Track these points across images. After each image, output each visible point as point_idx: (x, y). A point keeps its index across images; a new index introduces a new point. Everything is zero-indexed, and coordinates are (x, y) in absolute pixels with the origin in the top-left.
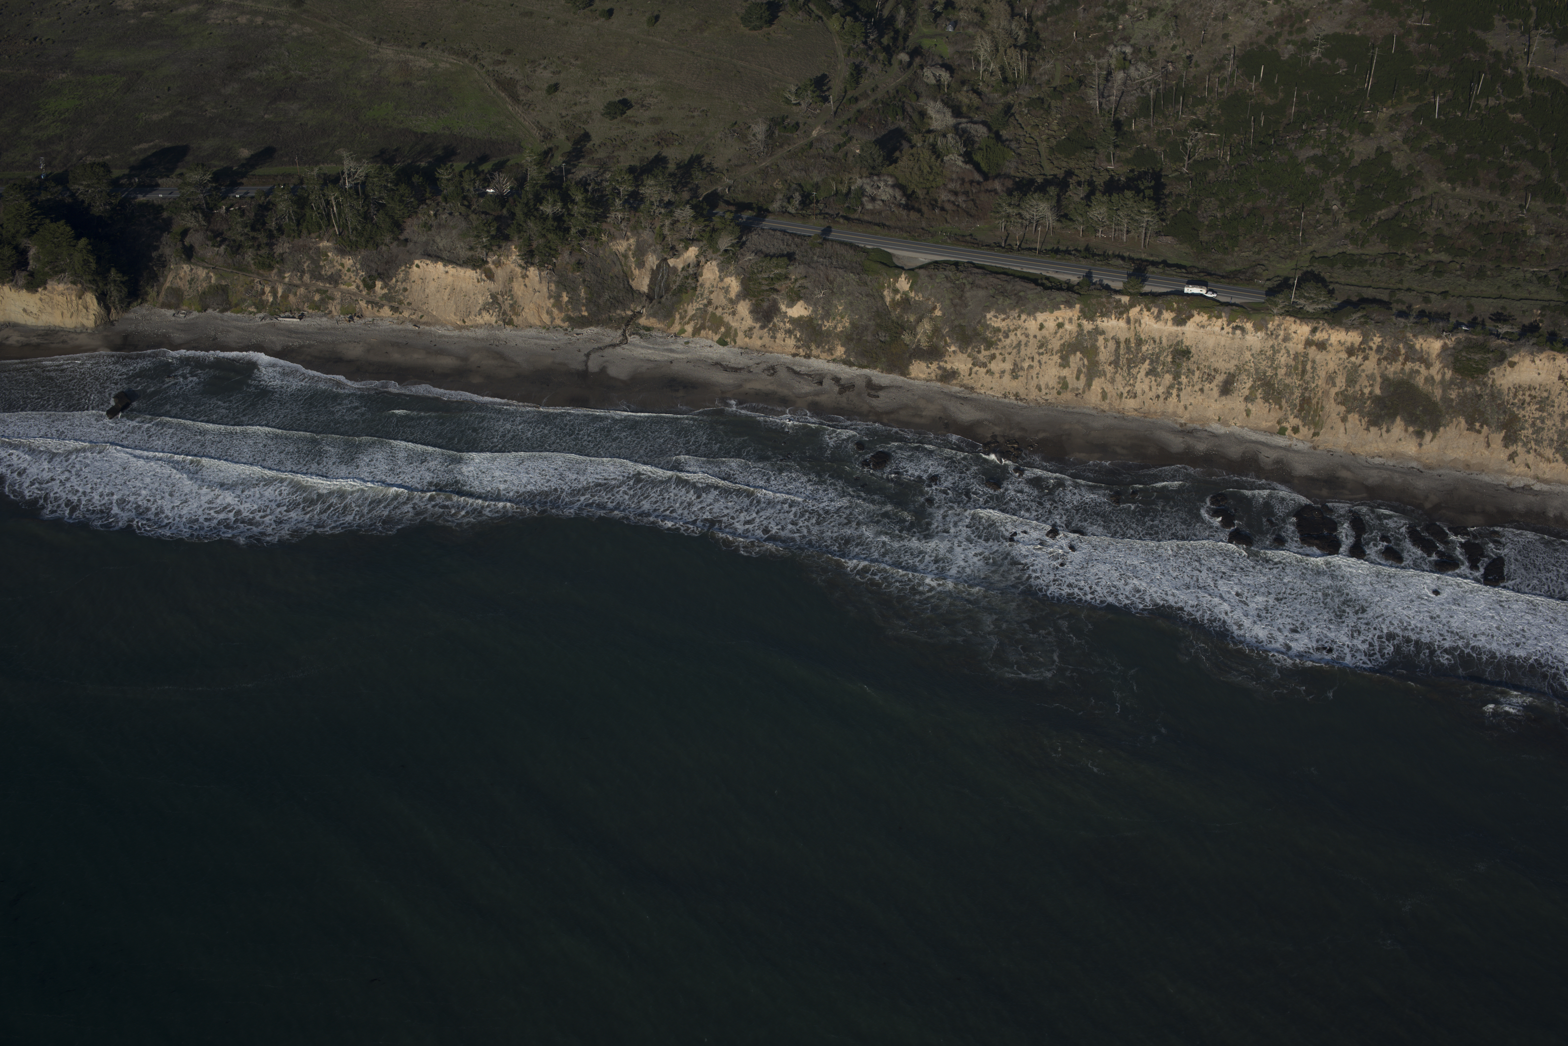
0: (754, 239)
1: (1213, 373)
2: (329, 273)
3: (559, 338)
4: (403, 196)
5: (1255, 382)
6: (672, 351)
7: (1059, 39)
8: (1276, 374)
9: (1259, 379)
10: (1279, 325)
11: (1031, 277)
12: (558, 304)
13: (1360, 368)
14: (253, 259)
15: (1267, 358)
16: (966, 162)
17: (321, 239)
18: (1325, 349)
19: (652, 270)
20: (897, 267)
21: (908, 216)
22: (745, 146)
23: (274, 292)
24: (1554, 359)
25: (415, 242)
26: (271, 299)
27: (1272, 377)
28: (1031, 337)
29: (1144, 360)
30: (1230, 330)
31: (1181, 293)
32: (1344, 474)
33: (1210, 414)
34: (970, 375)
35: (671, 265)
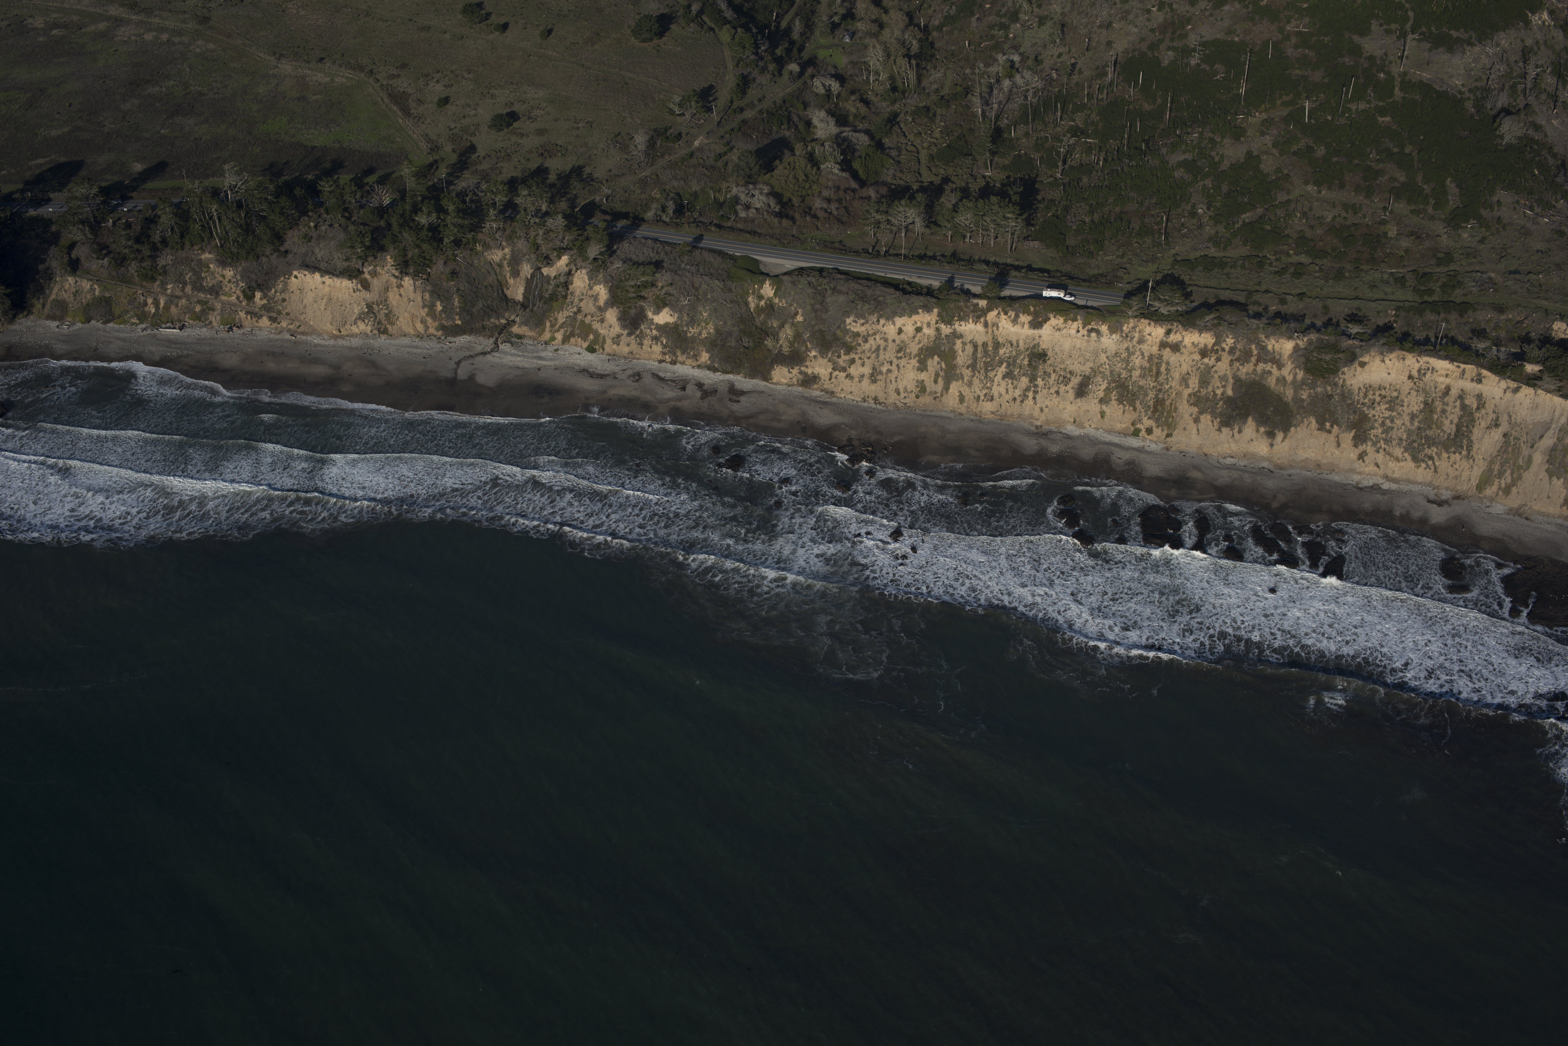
0: (625, 248)
1: (1068, 376)
2: (211, 284)
3: (432, 346)
4: (283, 208)
5: (1109, 384)
6: (541, 358)
7: (953, 48)
8: (1131, 376)
9: (1114, 381)
10: (1134, 328)
11: (894, 282)
12: (432, 313)
13: (1213, 370)
14: (137, 271)
15: (1123, 360)
16: (842, 170)
17: (203, 252)
18: (1179, 350)
19: (527, 278)
20: (762, 273)
21: (780, 223)
22: (626, 157)
23: (156, 303)
24: (1404, 359)
25: (295, 254)
26: (153, 311)
27: (1126, 379)
28: (890, 341)
29: (1001, 363)
30: (1086, 333)
31: (1040, 297)
32: (1195, 474)
33: (1066, 416)
34: (830, 379)
35: (545, 274)
